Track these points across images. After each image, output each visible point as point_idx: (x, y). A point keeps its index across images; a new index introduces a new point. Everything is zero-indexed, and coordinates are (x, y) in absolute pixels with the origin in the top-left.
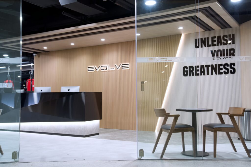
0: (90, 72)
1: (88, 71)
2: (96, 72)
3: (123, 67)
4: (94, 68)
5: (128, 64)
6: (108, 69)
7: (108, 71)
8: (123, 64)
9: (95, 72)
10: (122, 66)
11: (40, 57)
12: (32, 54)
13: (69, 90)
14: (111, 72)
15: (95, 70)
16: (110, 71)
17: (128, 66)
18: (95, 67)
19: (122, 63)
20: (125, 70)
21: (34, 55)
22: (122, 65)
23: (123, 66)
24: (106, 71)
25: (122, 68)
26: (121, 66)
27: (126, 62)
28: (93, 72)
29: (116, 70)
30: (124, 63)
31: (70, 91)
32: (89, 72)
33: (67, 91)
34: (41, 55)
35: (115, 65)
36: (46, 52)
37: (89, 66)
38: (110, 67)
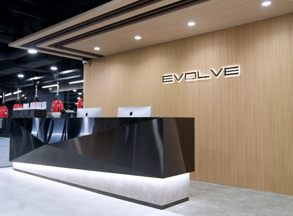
0: (167, 84)
1: (163, 82)
2: (178, 83)
3: (227, 73)
4: (173, 77)
5: (238, 67)
6: (199, 78)
7: (198, 81)
8: (226, 67)
9: (174, 83)
10: (225, 72)
11: (92, 65)
12: (81, 61)
13: (131, 114)
14: (203, 83)
15: (175, 80)
16: (201, 81)
17: (238, 70)
18: (175, 75)
19: (224, 65)
20: (231, 78)
21: (84, 62)
22: (225, 69)
23: (227, 70)
24: (195, 82)
25: (225, 75)
26: (223, 71)
27: (232, 64)
28: (172, 84)
29: (213, 78)
30: (229, 64)
31: (133, 116)
32: (165, 85)
33: (129, 116)
34: (93, 62)
35: (212, 71)
36: (100, 57)
37: (164, 74)
38: (202, 74)
